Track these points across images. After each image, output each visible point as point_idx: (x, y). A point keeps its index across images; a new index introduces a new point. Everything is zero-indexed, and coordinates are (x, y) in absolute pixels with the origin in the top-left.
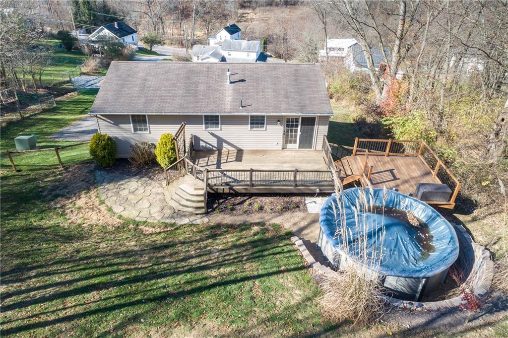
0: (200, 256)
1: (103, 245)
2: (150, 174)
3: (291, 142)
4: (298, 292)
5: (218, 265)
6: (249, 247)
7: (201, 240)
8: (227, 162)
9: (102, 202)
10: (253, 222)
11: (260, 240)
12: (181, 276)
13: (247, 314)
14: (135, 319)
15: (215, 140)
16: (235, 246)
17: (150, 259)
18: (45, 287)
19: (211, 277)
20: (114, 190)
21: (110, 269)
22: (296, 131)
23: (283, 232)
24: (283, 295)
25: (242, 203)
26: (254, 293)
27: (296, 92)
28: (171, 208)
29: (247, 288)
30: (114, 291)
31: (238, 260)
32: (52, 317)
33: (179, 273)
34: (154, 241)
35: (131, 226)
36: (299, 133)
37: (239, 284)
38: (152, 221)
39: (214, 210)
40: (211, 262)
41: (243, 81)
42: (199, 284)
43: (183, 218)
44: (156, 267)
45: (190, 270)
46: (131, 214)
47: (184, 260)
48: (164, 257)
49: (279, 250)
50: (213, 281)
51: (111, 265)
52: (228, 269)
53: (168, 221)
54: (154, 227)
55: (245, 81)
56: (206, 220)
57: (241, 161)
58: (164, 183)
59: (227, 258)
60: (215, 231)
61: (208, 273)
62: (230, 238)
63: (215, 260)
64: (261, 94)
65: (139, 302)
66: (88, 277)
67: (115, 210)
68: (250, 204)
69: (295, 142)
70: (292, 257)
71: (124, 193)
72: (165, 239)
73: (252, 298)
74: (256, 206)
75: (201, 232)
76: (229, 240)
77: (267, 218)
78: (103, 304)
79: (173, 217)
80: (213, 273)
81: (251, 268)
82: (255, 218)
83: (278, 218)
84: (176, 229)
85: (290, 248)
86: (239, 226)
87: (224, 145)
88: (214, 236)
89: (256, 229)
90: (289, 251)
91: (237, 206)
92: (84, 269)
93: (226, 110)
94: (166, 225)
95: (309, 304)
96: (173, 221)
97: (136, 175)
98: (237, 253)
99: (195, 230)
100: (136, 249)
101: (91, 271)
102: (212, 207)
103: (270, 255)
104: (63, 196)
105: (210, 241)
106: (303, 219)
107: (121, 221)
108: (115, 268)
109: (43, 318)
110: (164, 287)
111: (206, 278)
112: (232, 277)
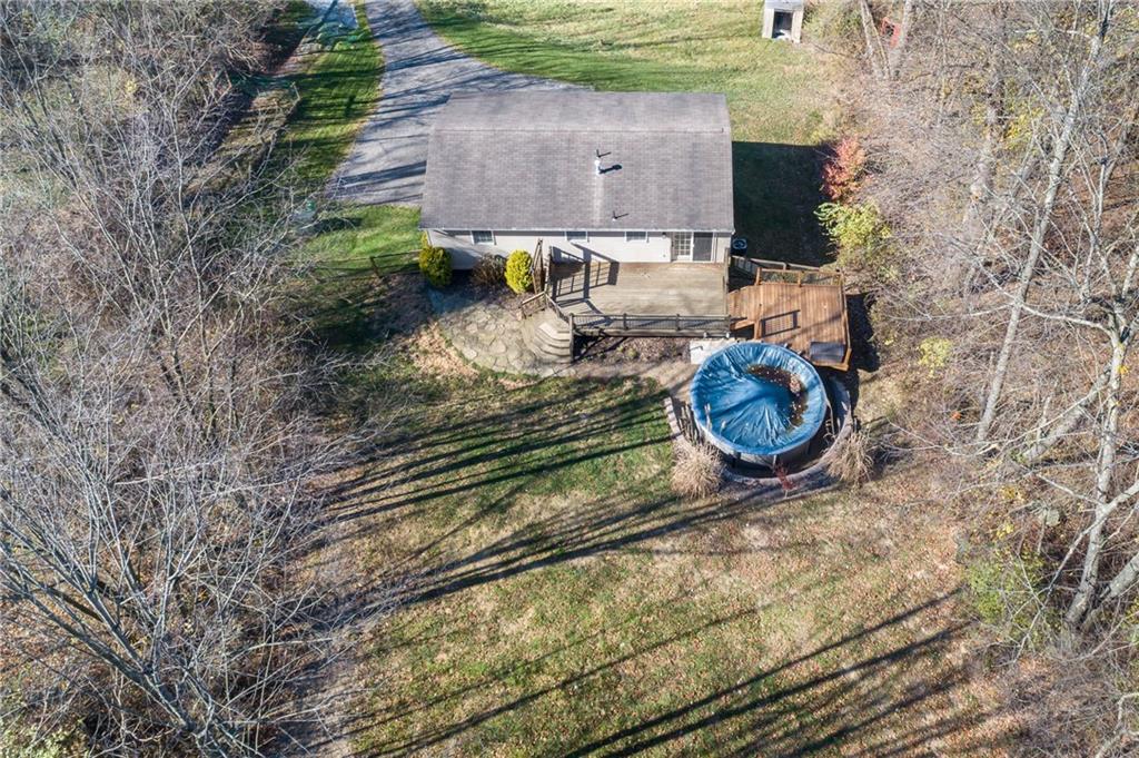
0: (568, 423)
1: (468, 407)
2: (500, 299)
3: (682, 253)
4: (656, 466)
5: (586, 435)
6: (617, 411)
7: (569, 400)
8: (597, 286)
9: (449, 344)
10: (625, 374)
11: (632, 402)
12: (552, 448)
13: (610, 487)
14: (520, 489)
15: (581, 251)
16: (604, 410)
17: (520, 425)
18: (436, 458)
19: (579, 449)
20: (459, 325)
21: (485, 439)
22: (688, 242)
23: (658, 390)
24: (642, 470)
25: (613, 348)
26: (617, 468)
27: (689, 190)
28: (531, 353)
29: (612, 462)
30: (497, 464)
31: (606, 430)
32: (454, 486)
33: (549, 444)
34: (519, 401)
35: (490, 379)
36: (692, 245)
37: (605, 458)
38: (512, 372)
39: (582, 357)
40: (579, 432)
41: (617, 167)
42: (569, 457)
43: (546, 367)
44: (527, 437)
45: (560, 441)
46: (486, 362)
47: (553, 428)
48: (533, 424)
49: (648, 416)
50: (581, 454)
51: (485, 435)
52: (595, 441)
53: (530, 372)
54: (515, 381)
55: (620, 167)
56: (573, 371)
57: (614, 284)
58: (519, 315)
59: (595, 426)
60: (583, 387)
61: (576, 444)
62: (598, 398)
63: (584, 430)
64: (642, 193)
65: (520, 474)
66: (468, 449)
67: (467, 355)
68: (624, 350)
69: (688, 253)
70: (659, 425)
71: (472, 329)
72: (529, 397)
73: (615, 472)
74: (631, 353)
75: (567, 388)
76: (599, 401)
77: (642, 369)
78: (491, 476)
79: (534, 366)
80: (581, 444)
81: (616, 438)
82: (628, 370)
83: (654, 369)
84: (541, 383)
85: (660, 413)
86: (610, 380)
87: (593, 256)
88: (581, 395)
89: (628, 385)
90: (658, 419)
91: (608, 353)
92: (462, 439)
93: (594, 224)
94: (529, 378)
95: (662, 477)
96: (536, 372)
97: (481, 299)
98: (606, 420)
99: (561, 385)
100: (503, 412)
101: (471, 441)
102: (579, 353)
103: (637, 423)
104: (399, 332)
105: (578, 401)
106: (683, 371)
107: (476, 371)
108: (490, 438)
109: (448, 487)
110: (539, 460)
111: (575, 451)
112: (599, 449)
